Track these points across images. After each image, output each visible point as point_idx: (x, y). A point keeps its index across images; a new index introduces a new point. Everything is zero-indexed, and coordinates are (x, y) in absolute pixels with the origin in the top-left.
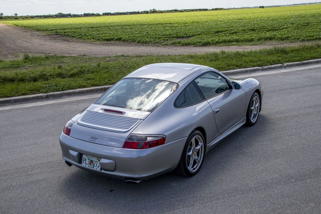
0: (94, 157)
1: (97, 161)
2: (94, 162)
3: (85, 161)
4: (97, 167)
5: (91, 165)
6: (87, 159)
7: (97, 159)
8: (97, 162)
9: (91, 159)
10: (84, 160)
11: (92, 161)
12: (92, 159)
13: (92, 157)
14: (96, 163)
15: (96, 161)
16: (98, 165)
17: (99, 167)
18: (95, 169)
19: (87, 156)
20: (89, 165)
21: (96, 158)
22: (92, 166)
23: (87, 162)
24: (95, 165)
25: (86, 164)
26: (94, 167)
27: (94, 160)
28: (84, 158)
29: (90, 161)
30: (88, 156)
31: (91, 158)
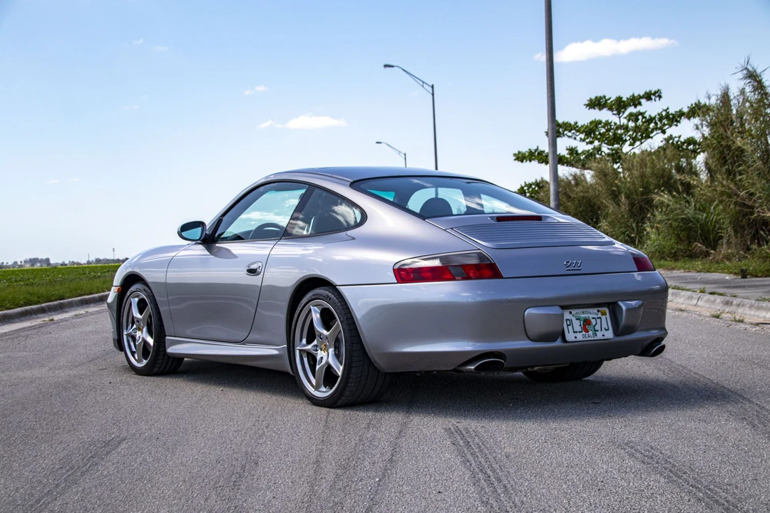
0: (589, 310)
1: (600, 315)
2: (593, 322)
3: (570, 328)
4: (604, 331)
5: (587, 331)
6: (574, 319)
7: (598, 311)
8: (600, 318)
9: (583, 316)
10: (568, 325)
11: (587, 322)
12: (586, 316)
13: (584, 310)
14: (599, 321)
15: (596, 316)
16: (604, 326)
17: (608, 330)
18: (599, 336)
19: (571, 313)
20: (584, 333)
21: (595, 310)
22: (591, 333)
23: (578, 328)
24: (598, 327)
25: (576, 332)
26: (596, 335)
27: (591, 316)
28: (567, 320)
29: (582, 322)
30: (574, 312)
31: (583, 313)
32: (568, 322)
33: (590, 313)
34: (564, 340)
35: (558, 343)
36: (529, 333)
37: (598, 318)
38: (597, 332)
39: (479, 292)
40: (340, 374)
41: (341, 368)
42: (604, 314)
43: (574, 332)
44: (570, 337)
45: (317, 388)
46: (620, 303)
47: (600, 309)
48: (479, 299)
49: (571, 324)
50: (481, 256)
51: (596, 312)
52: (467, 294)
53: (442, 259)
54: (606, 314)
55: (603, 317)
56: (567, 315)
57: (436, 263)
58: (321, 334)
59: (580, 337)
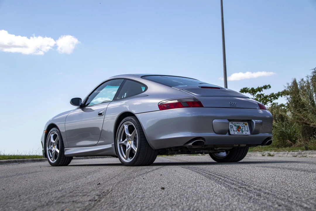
0: (240, 123)
1: (244, 125)
2: (242, 127)
4: (246, 132)
5: (239, 131)
6: (233, 126)
7: (244, 123)
9: (237, 125)
10: (231, 128)
12: (239, 125)
13: (238, 122)
14: (244, 127)
15: (243, 125)
16: (246, 129)
17: (248, 131)
18: (244, 133)
19: (232, 123)
20: (238, 132)
21: (242, 123)
22: (241, 132)
23: (235, 129)
24: (243, 130)
25: (235, 131)
27: (241, 125)
28: (230, 126)
29: (237, 127)
30: (233, 123)
31: (237, 123)
32: (231, 127)
33: (240, 124)
34: (230, 134)
35: (227, 135)
36: (215, 131)
37: (244, 126)
38: (243, 132)
39: (194, 113)
40: (136, 151)
41: (137, 149)
42: (246, 125)
43: (234, 131)
44: (232, 133)
45: (126, 159)
46: (253, 120)
47: (244, 122)
48: (194, 115)
49: (232, 127)
50: (194, 99)
51: (243, 123)
52: (189, 113)
53: (178, 100)
54: (247, 125)
55: (246, 126)
56: (230, 124)
57: (176, 101)
58: (128, 136)
59: (236, 133)
